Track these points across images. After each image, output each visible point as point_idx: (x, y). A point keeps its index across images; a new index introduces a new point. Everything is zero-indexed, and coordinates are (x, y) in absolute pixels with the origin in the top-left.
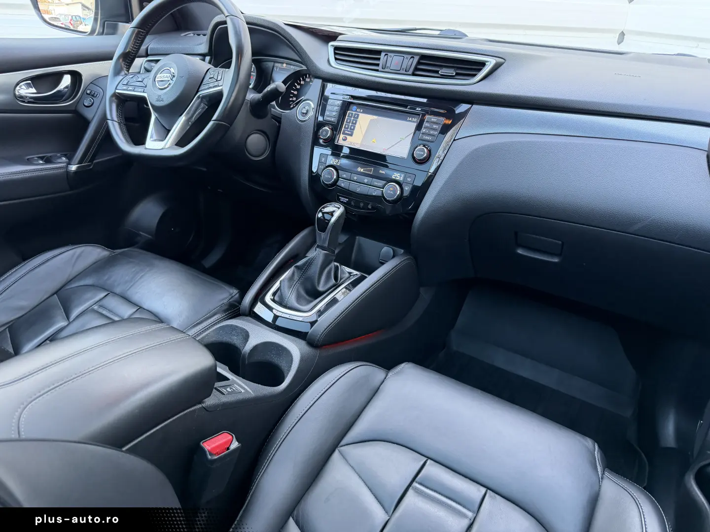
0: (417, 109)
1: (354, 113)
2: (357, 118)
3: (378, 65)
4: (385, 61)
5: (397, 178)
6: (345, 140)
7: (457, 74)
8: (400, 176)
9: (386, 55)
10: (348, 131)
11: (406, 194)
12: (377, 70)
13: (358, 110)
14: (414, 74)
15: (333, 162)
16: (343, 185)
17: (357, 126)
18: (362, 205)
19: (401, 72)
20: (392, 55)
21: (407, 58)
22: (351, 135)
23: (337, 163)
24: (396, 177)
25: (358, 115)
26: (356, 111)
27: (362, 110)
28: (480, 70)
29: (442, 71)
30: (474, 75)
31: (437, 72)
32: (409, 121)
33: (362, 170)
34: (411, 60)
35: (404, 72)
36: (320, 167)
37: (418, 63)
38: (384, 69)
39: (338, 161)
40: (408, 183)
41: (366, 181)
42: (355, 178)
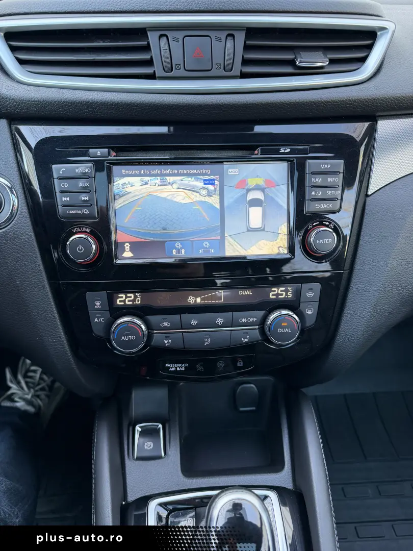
0: (282, 151)
3: (150, 63)
4: (165, 53)
5: (281, 297)
7: (332, 62)
8: (287, 291)
9: (161, 36)
11: (310, 322)
12: (152, 77)
14: (244, 76)
15: (124, 301)
16: (167, 342)
19: (214, 72)
20: (180, 35)
21: (219, 40)
23: (134, 301)
24: (278, 295)
28: (370, 47)
29: (304, 59)
30: (363, 60)
31: (292, 63)
33: (199, 300)
34: (230, 43)
35: (222, 72)
36: (96, 320)
37: (247, 48)
38: (172, 70)
39: (136, 297)
40: (310, 301)
41: (220, 321)
42: (194, 322)
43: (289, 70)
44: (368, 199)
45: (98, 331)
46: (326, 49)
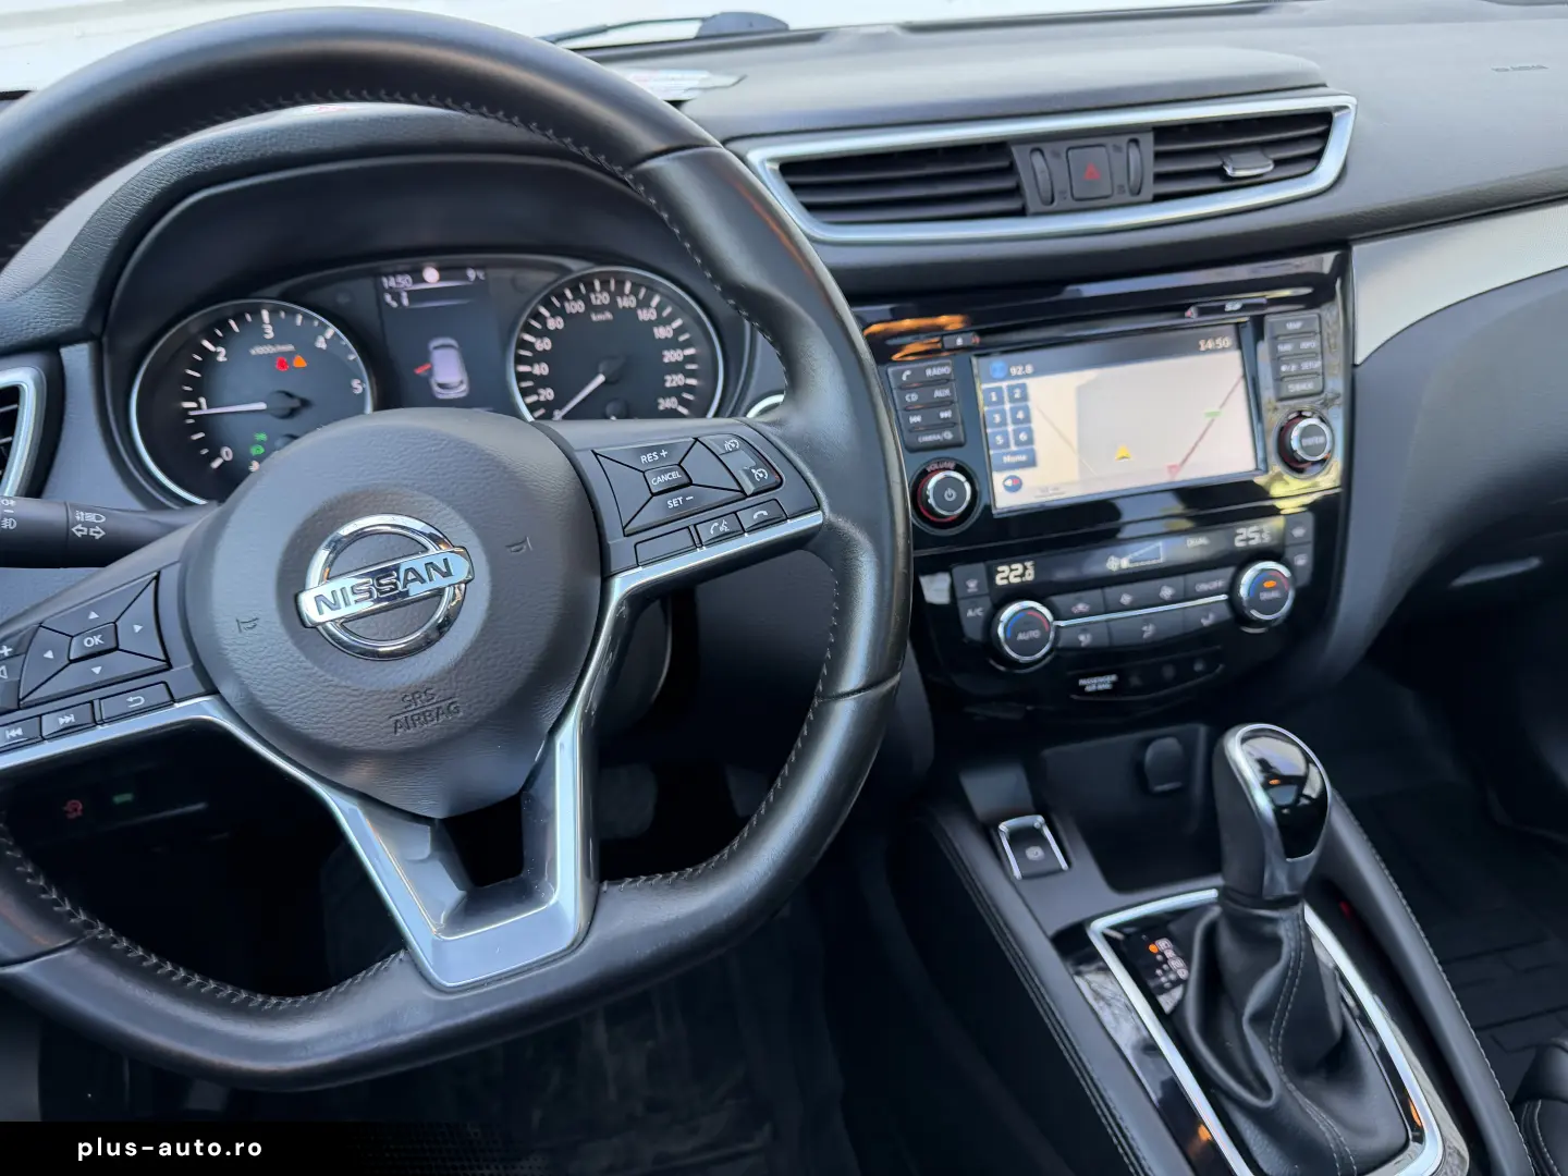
0: (1229, 307)
1: (1004, 384)
2: (1025, 397)
3: (1017, 192)
4: (1043, 178)
5: (1252, 543)
6: (1016, 486)
7: (1278, 163)
8: (1260, 531)
9: (1033, 150)
10: (1014, 454)
11: (1304, 576)
12: (1021, 213)
13: (1014, 371)
14: (1159, 198)
15: (1008, 578)
16: (1084, 639)
17: (1037, 424)
18: (1169, 672)
19: (1114, 199)
20: (1062, 146)
21: (1117, 148)
22: (1031, 463)
23: (1022, 575)
24: (1248, 539)
25: (1023, 387)
26: (1009, 376)
27: (1029, 369)
28: (1324, 137)
29: (1238, 168)
30: (1317, 156)
31: (1220, 172)
32: (1208, 351)
33: (1125, 563)
34: (1134, 153)
35: (1128, 198)
36: (970, 613)
37: (1159, 156)
38: (1052, 201)
39: (1025, 568)
40: (1299, 543)
41: (1167, 592)
42: (1126, 599)
43: (1215, 183)
44: (1358, 370)
45: (973, 632)
46: (1263, 146)
